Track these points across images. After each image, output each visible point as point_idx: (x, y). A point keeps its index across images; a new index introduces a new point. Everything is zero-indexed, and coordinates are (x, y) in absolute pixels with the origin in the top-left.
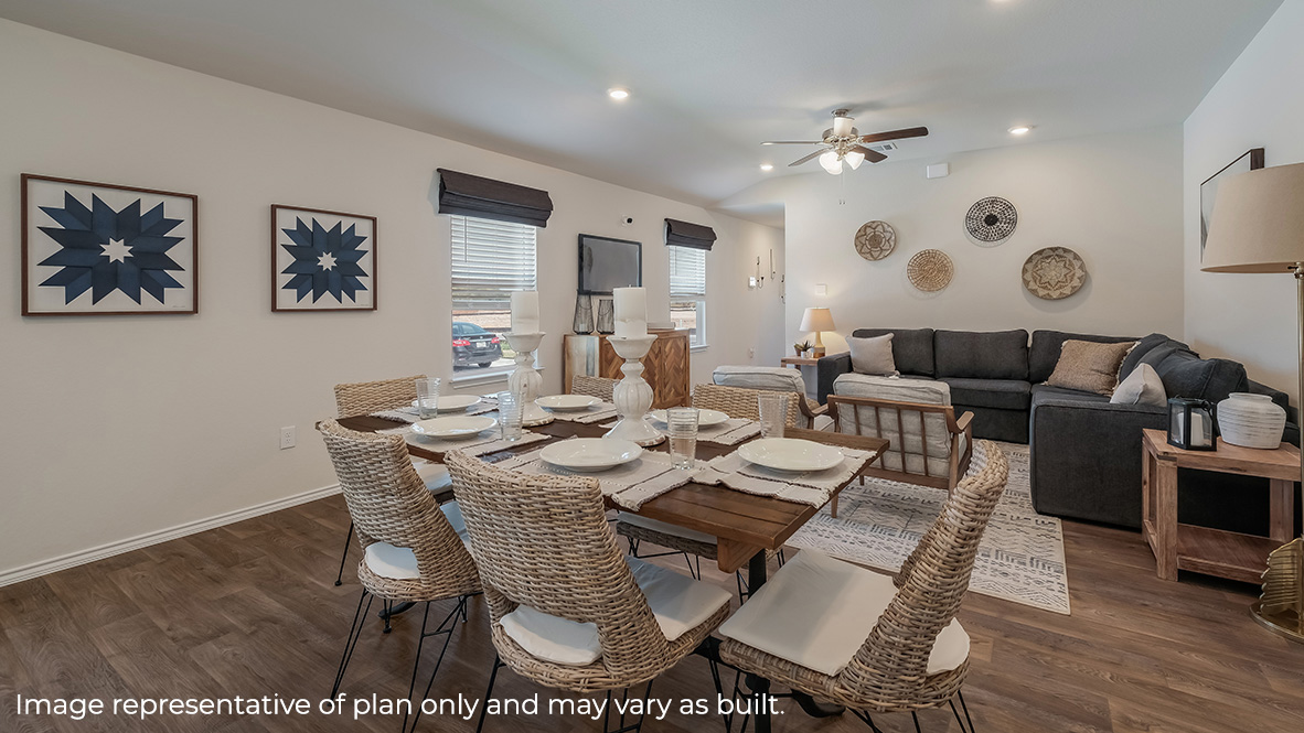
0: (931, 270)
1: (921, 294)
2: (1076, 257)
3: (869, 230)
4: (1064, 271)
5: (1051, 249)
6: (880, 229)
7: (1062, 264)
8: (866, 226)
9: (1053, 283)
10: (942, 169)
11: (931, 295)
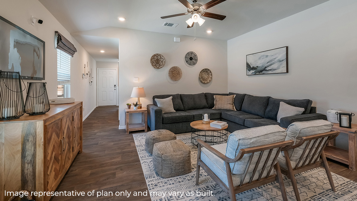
0: (175, 73)
1: (172, 82)
2: (210, 72)
3: (155, 57)
4: (207, 76)
5: (205, 69)
6: (159, 57)
7: (207, 73)
8: (155, 55)
9: (205, 79)
10: (179, 40)
11: (176, 82)
